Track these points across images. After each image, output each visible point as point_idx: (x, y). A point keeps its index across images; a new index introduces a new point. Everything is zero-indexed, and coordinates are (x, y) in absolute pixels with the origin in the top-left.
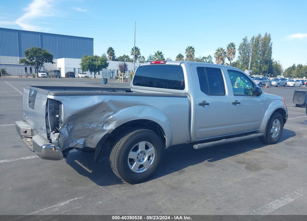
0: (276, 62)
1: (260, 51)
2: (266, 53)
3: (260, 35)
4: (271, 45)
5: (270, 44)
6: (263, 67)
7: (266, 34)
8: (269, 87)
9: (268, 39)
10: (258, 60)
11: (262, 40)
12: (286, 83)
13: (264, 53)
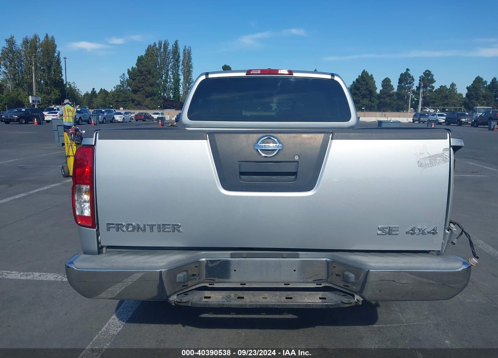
0: (70, 85)
1: (42, 65)
2: (53, 68)
3: (36, 37)
4: (59, 55)
5: (56, 54)
6: (53, 93)
7: (47, 36)
8: (97, 123)
9: (51, 45)
10: (41, 81)
11: (41, 45)
12: (114, 118)
13: (49, 68)
